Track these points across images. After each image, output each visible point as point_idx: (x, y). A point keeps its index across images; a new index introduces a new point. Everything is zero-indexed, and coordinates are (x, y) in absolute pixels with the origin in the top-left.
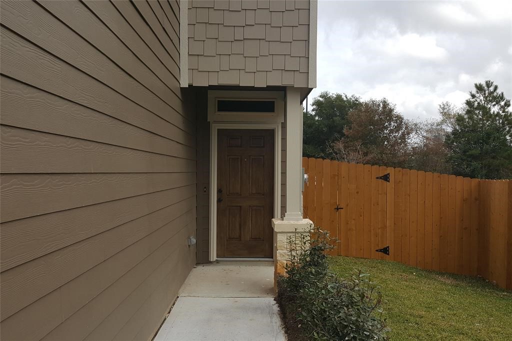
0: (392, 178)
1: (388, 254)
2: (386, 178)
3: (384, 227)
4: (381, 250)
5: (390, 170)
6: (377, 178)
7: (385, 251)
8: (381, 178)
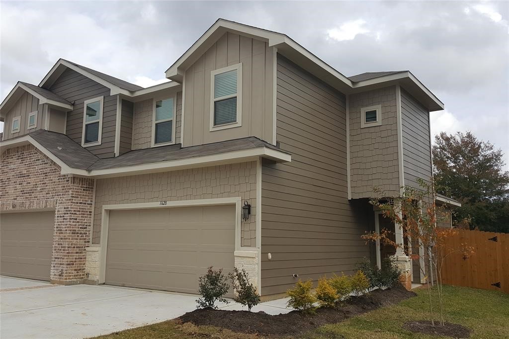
0: (498, 239)
1: (500, 287)
2: (495, 239)
3: (496, 270)
4: (494, 285)
5: (498, 235)
6: (489, 239)
7: (498, 285)
8: (491, 239)
